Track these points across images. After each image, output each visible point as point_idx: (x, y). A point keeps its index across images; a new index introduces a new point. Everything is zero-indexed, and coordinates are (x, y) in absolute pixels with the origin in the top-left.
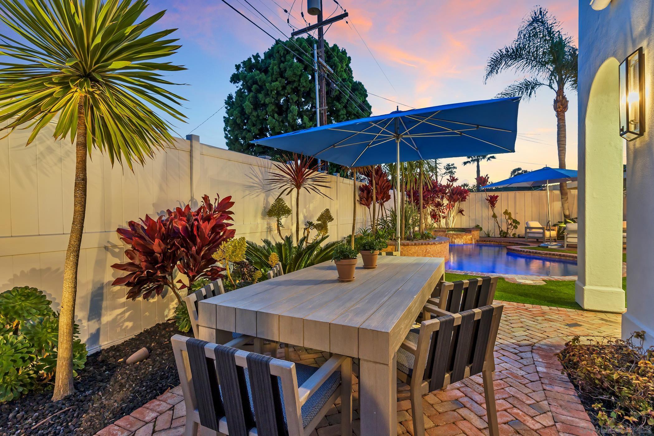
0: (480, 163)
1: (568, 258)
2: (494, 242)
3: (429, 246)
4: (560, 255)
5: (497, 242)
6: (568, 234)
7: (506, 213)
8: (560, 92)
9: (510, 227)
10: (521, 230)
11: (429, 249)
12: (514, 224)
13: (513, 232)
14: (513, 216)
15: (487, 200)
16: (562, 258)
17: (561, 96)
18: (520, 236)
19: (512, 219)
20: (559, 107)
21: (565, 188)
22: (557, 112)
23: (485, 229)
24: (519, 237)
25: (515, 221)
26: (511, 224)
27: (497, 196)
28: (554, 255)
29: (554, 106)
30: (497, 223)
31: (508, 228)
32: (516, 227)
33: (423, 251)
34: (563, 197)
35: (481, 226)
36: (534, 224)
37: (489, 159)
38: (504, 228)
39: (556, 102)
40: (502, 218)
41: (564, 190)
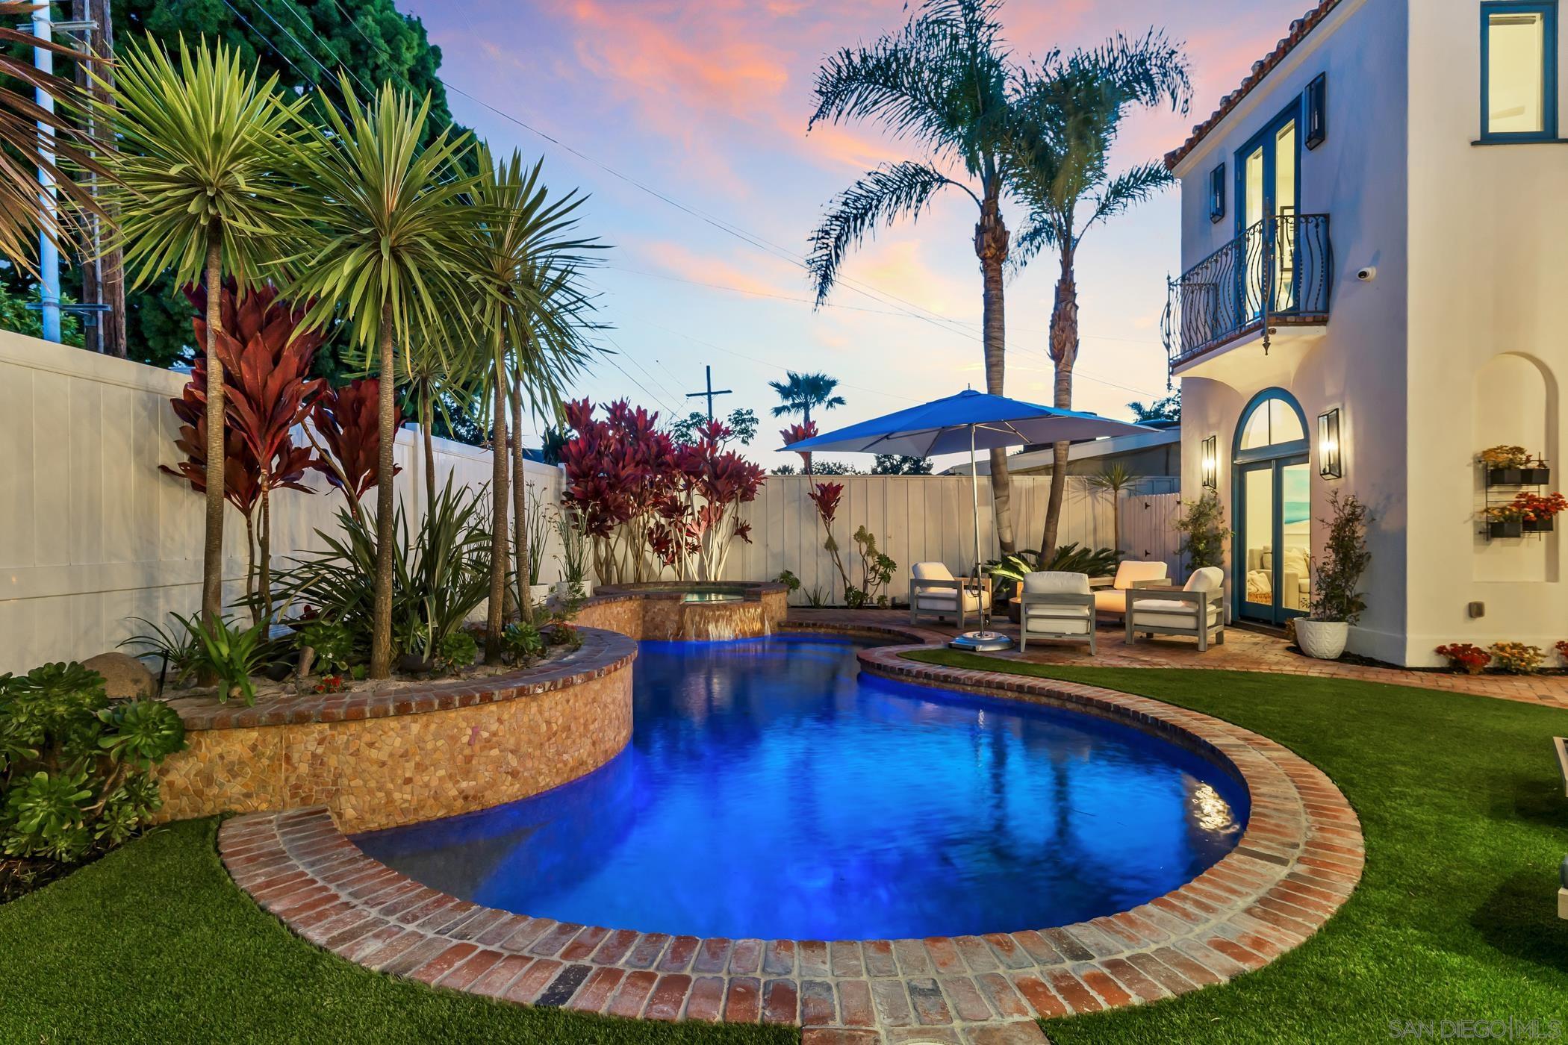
0: (811, 412)
1: (1044, 700)
2: (828, 626)
3: (493, 708)
4: (1020, 688)
5: (834, 627)
6: (1028, 606)
7: (862, 536)
8: (989, 207)
9: (871, 576)
10: (899, 587)
11: (494, 727)
12: (882, 570)
13: (880, 592)
14: (879, 547)
15: (813, 496)
16: (1027, 698)
17: (992, 217)
18: (897, 601)
19: (877, 553)
20: (989, 246)
21: (1003, 468)
22: (984, 259)
23: (807, 582)
24: (895, 606)
25: (886, 562)
26: (873, 568)
27: (839, 488)
28: (1000, 686)
29: (976, 241)
30: (840, 567)
31: (866, 582)
32: (885, 578)
33: (454, 739)
34: (999, 493)
35: (796, 575)
36: (935, 571)
37: (830, 404)
38: (857, 582)
39: (980, 230)
40: (850, 549)
41: (1000, 473)
